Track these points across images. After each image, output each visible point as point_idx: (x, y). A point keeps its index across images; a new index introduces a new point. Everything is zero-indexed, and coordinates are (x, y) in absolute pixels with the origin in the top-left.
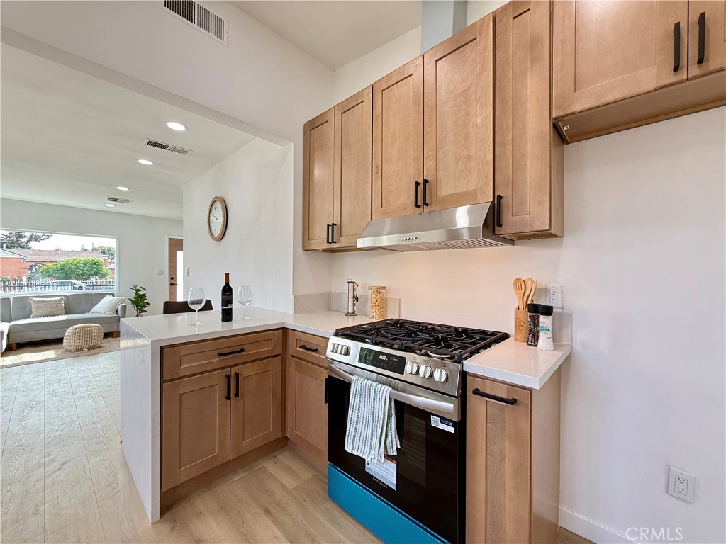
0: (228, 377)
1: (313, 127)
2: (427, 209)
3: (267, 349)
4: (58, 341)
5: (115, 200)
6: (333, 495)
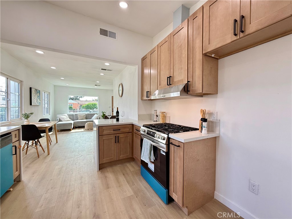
0: (116, 136)
1: (143, 59)
2: (171, 86)
3: (127, 130)
4: (84, 127)
5: (97, 85)
6: (142, 174)
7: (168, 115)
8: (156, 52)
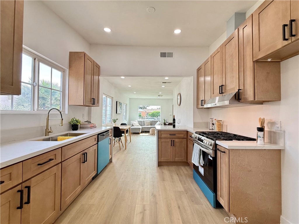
0: (172, 140)
1: (199, 70)
2: (223, 94)
3: (182, 136)
4: (149, 132)
5: (160, 96)
6: (194, 178)
7: (225, 124)
8: (210, 62)
